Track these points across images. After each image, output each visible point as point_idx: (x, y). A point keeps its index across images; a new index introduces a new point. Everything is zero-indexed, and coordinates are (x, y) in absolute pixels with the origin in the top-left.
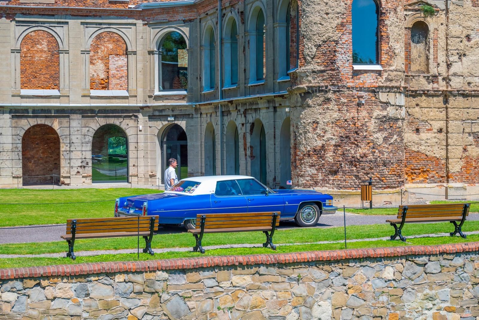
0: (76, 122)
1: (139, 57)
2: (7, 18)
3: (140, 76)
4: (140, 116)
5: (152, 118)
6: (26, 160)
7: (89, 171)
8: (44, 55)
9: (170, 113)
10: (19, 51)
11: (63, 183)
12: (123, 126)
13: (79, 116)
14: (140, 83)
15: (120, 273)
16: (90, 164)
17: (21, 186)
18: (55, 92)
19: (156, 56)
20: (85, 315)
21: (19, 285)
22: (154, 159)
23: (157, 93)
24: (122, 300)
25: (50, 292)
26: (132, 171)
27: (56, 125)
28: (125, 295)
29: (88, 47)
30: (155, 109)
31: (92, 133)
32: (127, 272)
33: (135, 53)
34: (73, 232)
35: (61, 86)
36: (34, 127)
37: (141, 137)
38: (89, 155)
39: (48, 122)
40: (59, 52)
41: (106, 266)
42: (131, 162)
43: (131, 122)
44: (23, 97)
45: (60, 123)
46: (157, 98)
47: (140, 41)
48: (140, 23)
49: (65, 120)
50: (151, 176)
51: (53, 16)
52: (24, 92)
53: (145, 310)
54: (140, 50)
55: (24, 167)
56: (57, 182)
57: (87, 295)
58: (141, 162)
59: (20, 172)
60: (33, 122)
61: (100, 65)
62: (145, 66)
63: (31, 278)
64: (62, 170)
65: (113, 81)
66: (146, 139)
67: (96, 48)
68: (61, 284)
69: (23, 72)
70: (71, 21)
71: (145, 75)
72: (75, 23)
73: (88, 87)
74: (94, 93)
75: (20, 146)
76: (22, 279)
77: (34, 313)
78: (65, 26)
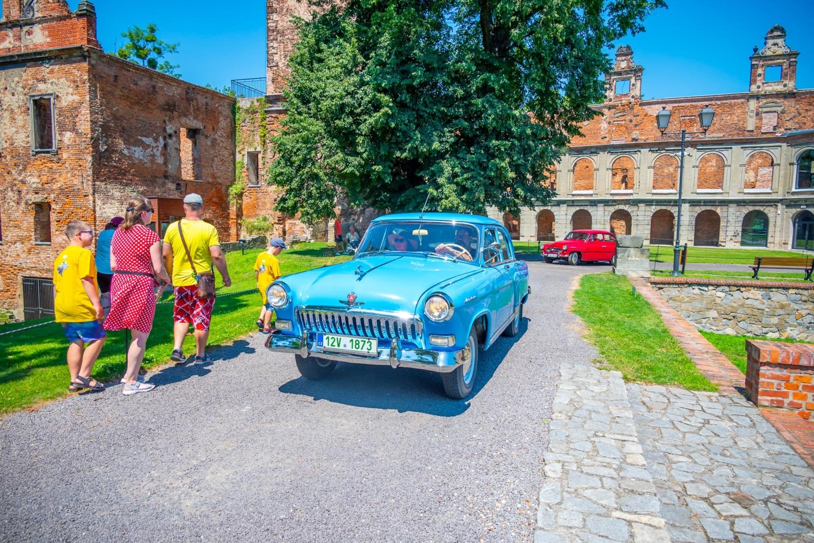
0: (732, 208)
1: (782, 167)
2: (692, 147)
3: (782, 179)
4: (779, 205)
5: (788, 206)
6: (696, 231)
7: (739, 238)
8: (713, 169)
9: (803, 203)
10: (697, 167)
11: (721, 245)
12: (766, 211)
13: (735, 205)
14: (781, 184)
15: (793, 288)
16: (740, 235)
17: (693, 246)
18: (719, 191)
19: (795, 167)
20: (767, 310)
21: (727, 289)
22: (787, 233)
23: (794, 190)
24: (792, 304)
25: (745, 294)
26: (770, 239)
27: (718, 210)
28: (795, 301)
29: (745, 162)
30: (791, 200)
31: (743, 215)
32: (797, 288)
33: (779, 165)
34: (759, 264)
35: (724, 187)
36: (702, 212)
37: (779, 219)
38: (740, 229)
39: (713, 208)
40: (724, 166)
41: (784, 283)
42: (770, 234)
43: (772, 209)
44: (698, 194)
45: (721, 209)
46: (793, 193)
47: (784, 157)
48: (784, 145)
49: (725, 208)
50: (784, 244)
51: (722, 144)
52: (699, 191)
53: (808, 311)
54: (783, 162)
55: (695, 235)
56: (717, 244)
57: (770, 299)
58: (778, 235)
59: (693, 238)
60: (703, 208)
61: (752, 174)
62: (786, 173)
63: (734, 286)
64: (720, 238)
65: (758, 184)
66: (782, 220)
67: (749, 163)
68: (753, 291)
69: (699, 179)
70: (734, 147)
71: (785, 178)
72: (736, 148)
73: (743, 186)
74: (746, 191)
75: (694, 222)
76: (729, 286)
77: (735, 305)
78: (730, 150)
